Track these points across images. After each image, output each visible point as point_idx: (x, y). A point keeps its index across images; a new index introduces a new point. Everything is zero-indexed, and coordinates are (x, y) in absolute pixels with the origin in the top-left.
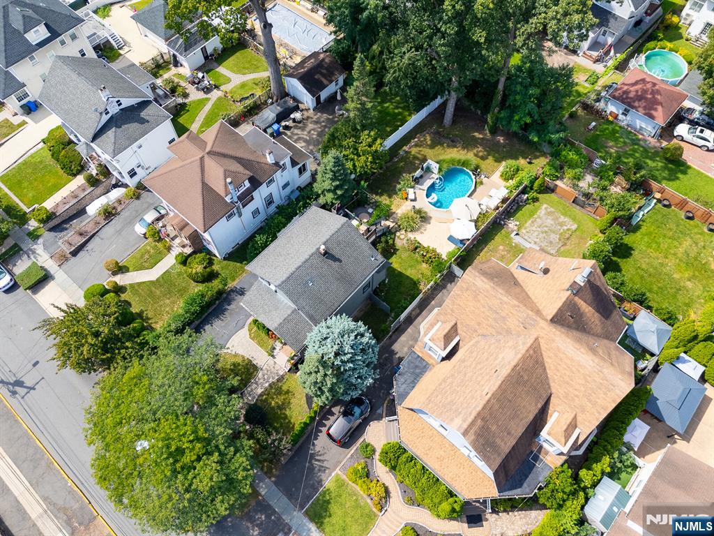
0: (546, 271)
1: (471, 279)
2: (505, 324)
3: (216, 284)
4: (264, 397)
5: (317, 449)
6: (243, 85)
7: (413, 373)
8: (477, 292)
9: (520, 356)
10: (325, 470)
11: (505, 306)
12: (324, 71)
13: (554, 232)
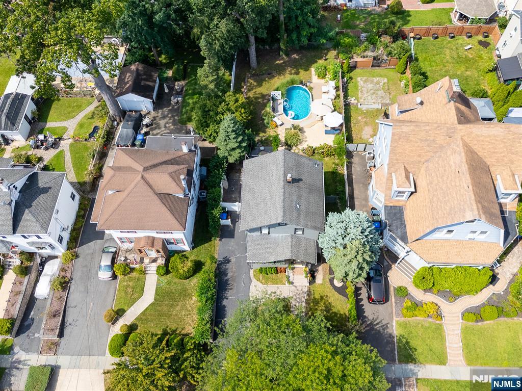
0: (422, 103)
1: (398, 130)
2: (436, 144)
3: (209, 267)
4: (310, 313)
5: (370, 318)
6: (81, 125)
7: (397, 219)
8: (407, 136)
9: (463, 154)
10: (387, 326)
11: (430, 132)
12: (144, 77)
13: (378, 90)
